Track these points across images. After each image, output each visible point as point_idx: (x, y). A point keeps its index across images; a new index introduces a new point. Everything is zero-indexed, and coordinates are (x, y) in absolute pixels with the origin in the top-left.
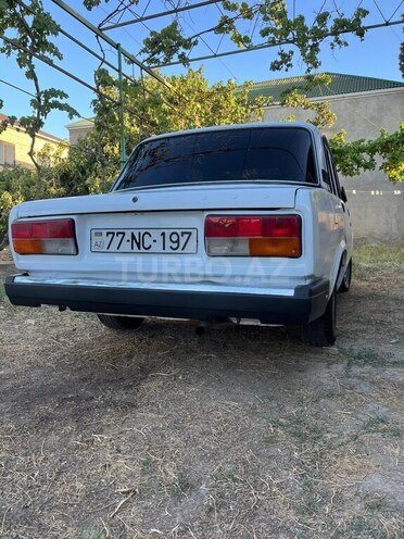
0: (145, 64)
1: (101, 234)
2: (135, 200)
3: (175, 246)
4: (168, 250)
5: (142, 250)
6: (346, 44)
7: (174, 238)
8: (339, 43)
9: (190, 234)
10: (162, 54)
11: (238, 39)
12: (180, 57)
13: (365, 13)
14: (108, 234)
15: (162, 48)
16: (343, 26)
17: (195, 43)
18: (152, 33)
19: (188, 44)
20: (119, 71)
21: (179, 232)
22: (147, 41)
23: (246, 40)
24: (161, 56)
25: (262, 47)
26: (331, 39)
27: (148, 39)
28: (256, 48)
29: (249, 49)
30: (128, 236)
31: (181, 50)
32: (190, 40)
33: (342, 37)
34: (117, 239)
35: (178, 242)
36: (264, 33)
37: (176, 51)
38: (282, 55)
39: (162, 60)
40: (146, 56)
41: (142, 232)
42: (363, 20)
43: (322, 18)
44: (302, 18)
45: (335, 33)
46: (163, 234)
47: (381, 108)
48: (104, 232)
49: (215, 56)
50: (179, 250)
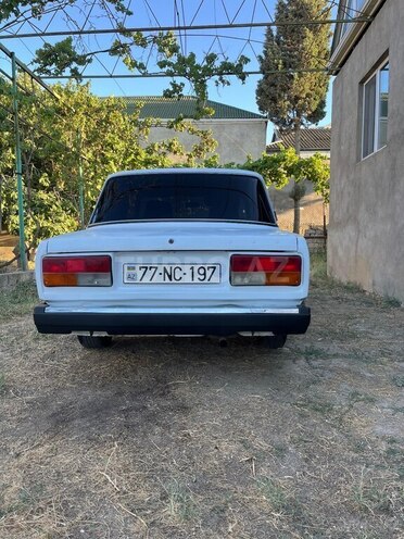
0: (36, 73)
1: (134, 268)
2: (171, 242)
3: (202, 277)
4: (196, 280)
5: (174, 281)
6: (229, 84)
7: (202, 271)
8: (223, 82)
9: (214, 268)
10: (54, 66)
11: (134, 64)
12: (72, 71)
13: (247, 60)
14: (140, 268)
15: (55, 61)
16: (227, 68)
17: (90, 61)
18: (46, 45)
19: (82, 60)
20: (13, 79)
21: (206, 267)
22: (40, 53)
23: (141, 66)
24: (53, 68)
25: (156, 75)
26: (217, 77)
27: (41, 50)
28: (150, 76)
29: (145, 75)
30: (161, 270)
31: (74, 65)
32: (85, 57)
33: (225, 77)
34: (150, 273)
35: (205, 274)
36: (162, 64)
37: (68, 65)
38: (174, 85)
39: (53, 71)
40: (38, 65)
41: (174, 267)
42: (244, 66)
43: (211, 58)
44: (193, 56)
45: (220, 74)
46: (192, 268)
47: (242, 135)
48: (137, 267)
49: (111, 77)
50: (206, 281)
